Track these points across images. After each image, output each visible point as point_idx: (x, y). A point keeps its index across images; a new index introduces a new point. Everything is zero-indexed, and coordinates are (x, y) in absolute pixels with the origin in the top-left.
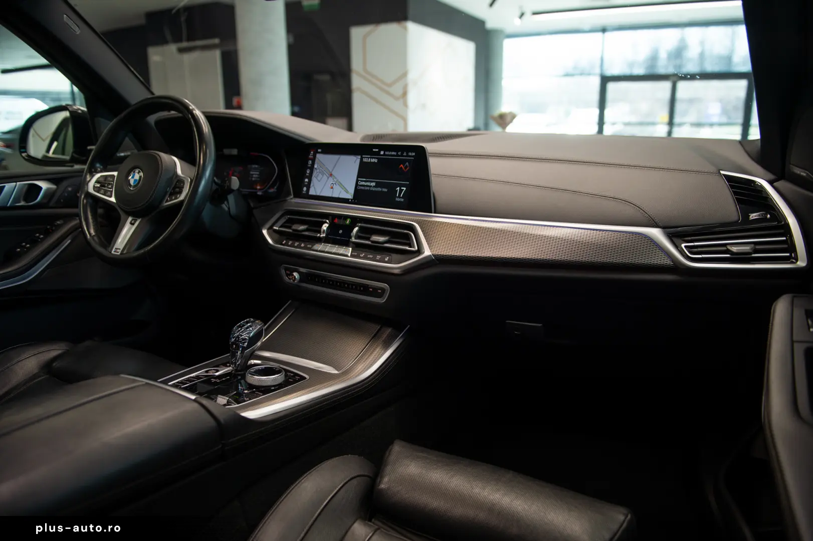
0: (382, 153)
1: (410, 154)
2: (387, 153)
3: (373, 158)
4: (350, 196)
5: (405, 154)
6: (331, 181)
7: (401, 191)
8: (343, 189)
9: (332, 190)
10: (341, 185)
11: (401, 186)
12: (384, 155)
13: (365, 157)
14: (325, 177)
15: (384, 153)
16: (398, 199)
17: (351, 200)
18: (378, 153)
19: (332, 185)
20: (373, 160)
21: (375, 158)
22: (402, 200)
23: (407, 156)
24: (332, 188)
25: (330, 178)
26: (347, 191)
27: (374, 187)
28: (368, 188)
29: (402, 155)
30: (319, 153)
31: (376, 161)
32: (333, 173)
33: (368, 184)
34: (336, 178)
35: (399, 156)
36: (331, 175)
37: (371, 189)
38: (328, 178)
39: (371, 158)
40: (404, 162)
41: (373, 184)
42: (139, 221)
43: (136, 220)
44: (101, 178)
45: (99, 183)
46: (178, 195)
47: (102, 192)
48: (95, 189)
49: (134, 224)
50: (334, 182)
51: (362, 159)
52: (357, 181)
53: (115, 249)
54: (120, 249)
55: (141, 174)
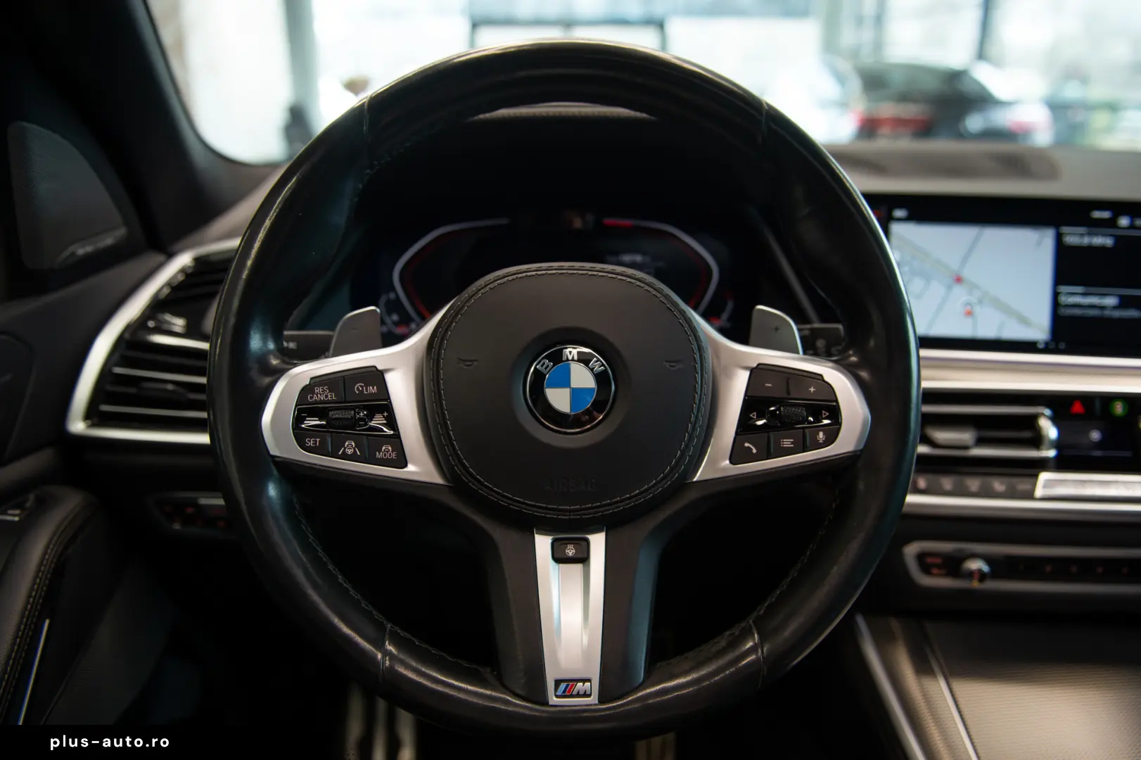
0: (1124, 221)
3: (1096, 235)
4: (1039, 329)
6: (960, 295)
8: (1009, 316)
9: (969, 320)
10: (1000, 305)
12: (1132, 226)
13: (1070, 234)
14: (937, 289)
15: (1132, 222)
17: (1047, 344)
18: (1111, 223)
19: (969, 307)
20: (1098, 241)
21: (1103, 235)
24: (969, 313)
25: (958, 290)
26: (1023, 321)
27: (1115, 307)
28: (1098, 312)
30: (900, 220)
31: (1108, 242)
32: (966, 273)
33: (1094, 300)
34: (978, 288)
36: (959, 280)
37: (1107, 312)
38: (949, 288)
39: (1090, 234)
41: (1111, 301)
42: (598, 542)
43: (584, 543)
44: (317, 390)
45: (313, 413)
46: (821, 435)
47: (350, 452)
48: (310, 443)
49: (583, 559)
50: (974, 300)
51: (1059, 239)
52: (1056, 295)
53: (558, 683)
54: (589, 680)
55: (598, 363)
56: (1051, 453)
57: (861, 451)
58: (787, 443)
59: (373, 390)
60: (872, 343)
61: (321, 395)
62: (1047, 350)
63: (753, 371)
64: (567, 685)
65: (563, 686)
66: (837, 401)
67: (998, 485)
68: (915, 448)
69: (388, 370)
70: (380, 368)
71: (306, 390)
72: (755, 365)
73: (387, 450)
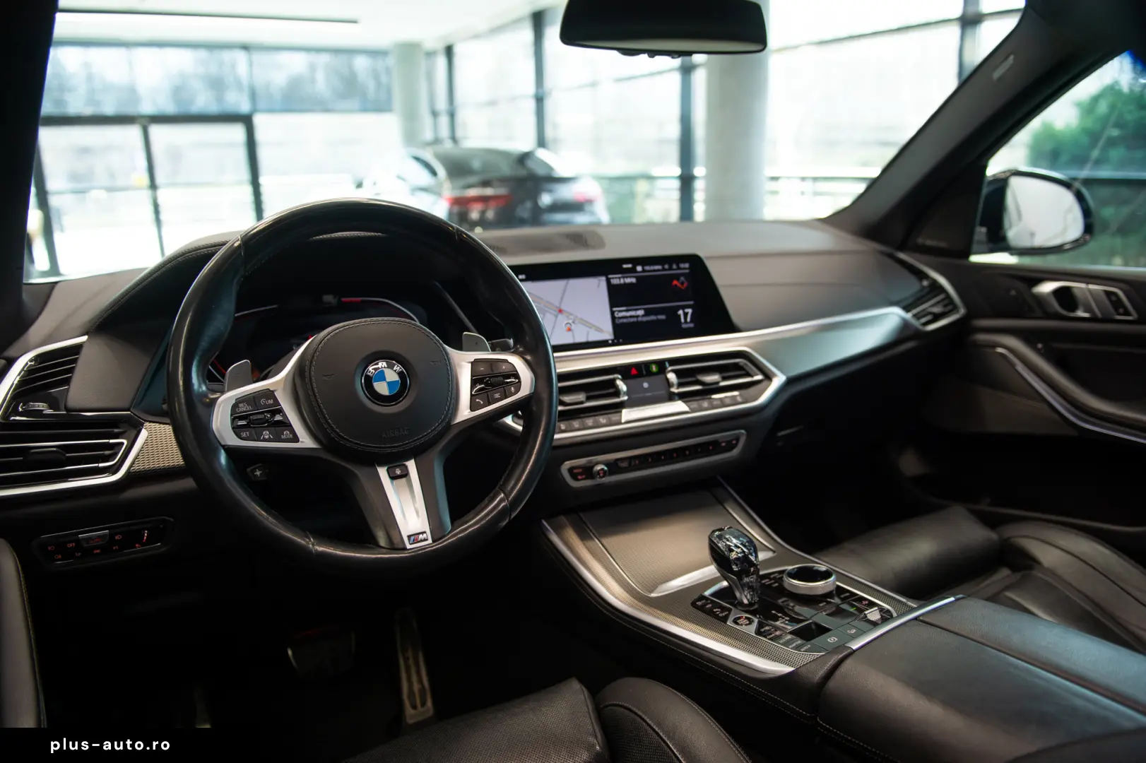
0: (639, 268)
1: (682, 265)
2: (647, 268)
3: (627, 277)
4: (608, 334)
5: (674, 266)
6: (562, 320)
7: (686, 314)
8: (591, 328)
9: (570, 333)
10: (585, 323)
11: (683, 307)
12: (644, 271)
13: (613, 278)
15: (643, 268)
16: (684, 326)
17: (613, 340)
18: (633, 270)
19: (568, 325)
20: (628, 280)
21: (630, 277)
22: (692, 325)
23: (679, 268)
24: (569, 330)
25: (560, 316)
26: (599, 330)
27: (643, 316)
28: (635, 320)
29: (671, 269)
31: (634, 280)
32: (564, 307)
33: (632, 313)
34: (571, 314)
35: (666, 270)
36: (560, 311)
37: (640, 319)
38: (556, 317)
39: (624, 277)
40: (677, 277)
41: (641, 312)
42: (411, 465)
43: (403, 467)
44: (241, 405)
45: (241, 418)
46: (513, 389)
47: (267, 437)
48: (244, 435)
49: (405, 475)
50: (570, 321)
51: (608, 281)
52: (612, 313)
53: (409, 537)
54: (425, 532)
55: (398, 368)
56: (626, 398)
57: (533, 393)
58: (497, 396)
59: (271, 402)
60: (527, 338)
61: (243, 408)
62: (613, 344)
63: (472, 363)
64: (414, 537)
65: (412, 538)
66: (516, 371)
67: (602, 420)
68: (557, 407)
69: (275, 390)
70: (271, 389)
71: (235, 407)
72: (473, 360)
73: (286, 433)
